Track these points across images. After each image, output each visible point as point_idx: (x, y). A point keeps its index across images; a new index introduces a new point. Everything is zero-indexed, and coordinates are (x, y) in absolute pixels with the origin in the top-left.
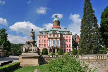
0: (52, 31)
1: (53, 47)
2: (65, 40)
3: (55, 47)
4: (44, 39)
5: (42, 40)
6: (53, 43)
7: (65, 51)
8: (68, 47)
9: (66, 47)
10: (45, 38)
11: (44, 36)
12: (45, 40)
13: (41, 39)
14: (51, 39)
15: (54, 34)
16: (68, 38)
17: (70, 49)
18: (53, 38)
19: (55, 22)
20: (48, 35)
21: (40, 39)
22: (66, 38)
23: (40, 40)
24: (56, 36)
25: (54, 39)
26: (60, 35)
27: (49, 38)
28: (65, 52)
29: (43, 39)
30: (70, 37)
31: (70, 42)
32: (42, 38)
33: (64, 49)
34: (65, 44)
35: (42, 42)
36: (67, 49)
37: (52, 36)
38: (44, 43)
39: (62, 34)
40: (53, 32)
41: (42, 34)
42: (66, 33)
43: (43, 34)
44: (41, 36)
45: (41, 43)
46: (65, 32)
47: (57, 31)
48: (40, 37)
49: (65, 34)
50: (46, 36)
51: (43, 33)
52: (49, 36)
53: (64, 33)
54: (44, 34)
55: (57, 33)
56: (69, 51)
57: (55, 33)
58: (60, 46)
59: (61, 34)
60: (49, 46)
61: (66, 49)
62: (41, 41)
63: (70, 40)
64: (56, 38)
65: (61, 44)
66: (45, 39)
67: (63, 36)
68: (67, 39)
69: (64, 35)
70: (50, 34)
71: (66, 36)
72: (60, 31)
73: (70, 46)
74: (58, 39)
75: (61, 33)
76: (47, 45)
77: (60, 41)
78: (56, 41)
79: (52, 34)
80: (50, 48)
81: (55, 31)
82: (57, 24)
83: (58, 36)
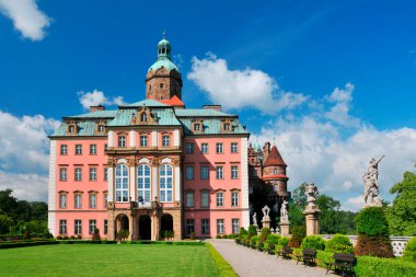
0: (134, 111)
1: (134, 204)
2: (207, 164)
3: (148, 205)
5: (78, 167)
6: (139, 183)
7: (209, 227)
8: (227, 204)
9: (213, 206)
10: (92, 152)
11: (86, 144)
12: (93, 167)
13: (71, 159)
14: (122, 160)
15: (143, 129)
16: (227, 157)
17: (234, 215)
18: (138, 154)
19: (156, 76)
20: (111, 134)
21: (64, 160)
22: (211, 157)
23: (63, 167)
24: (154, 140)
25: (145, 160)
26: (176, 134)
27: (114, 154)
28: (209, 233)
29: (78, 160)
30: (234, 149)
31: (234, 175)
32: (78, 152)
33: (203, 221)
34: (209, 191)
35: (78, 178)
36: (221, 215)
37: (132, 140)
38: (85, 186)
39: (190, 134)
40: (138, 114)
41: (79, 129)
42: (214, 127)
43: (82, 133)
44: (71, 145)
45: (70, 186)
46: (206, 123)
47: (159, 113)
48: (63, 151)
49: (207, 131)
50: (100, 144)
51: (80, 124)
52: (112, 140)
53: (204, 127)
55: (161, 123)
57: (151, 122)
58: (178, 198)
59: (186, 135)
61: (213, 217)
62: (70, 171)
63: (235, 165)
64: (157, 154)
65: (184, 192)
66: (93, 160)
67: (199, 142)
68: (219, 158)
69: (205, 140)
70: (122, 130)
71: (212, 143)
72: (178, 118)
73: (234, 202)
74: (167, 160)
75: (189, 124)
77: (178, 170)
78: (155, 169)
79: (128, 128)
80: (117, 213)
81: (147, 112)
82: (167, 88)
83: (165, 140)
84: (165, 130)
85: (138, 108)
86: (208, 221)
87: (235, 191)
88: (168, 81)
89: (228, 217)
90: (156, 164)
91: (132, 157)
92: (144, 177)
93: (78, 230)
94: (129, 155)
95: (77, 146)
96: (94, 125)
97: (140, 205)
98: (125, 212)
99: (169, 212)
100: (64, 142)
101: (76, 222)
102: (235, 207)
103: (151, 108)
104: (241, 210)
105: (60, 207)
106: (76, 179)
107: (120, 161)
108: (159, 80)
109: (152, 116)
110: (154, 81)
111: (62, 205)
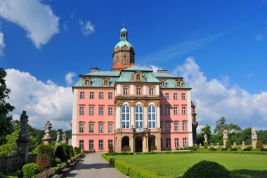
1: (134, 130)
2: (169, 106)
3: (142, 130)
4: (96, 101)
5: (92, 106)
6: (136, 117)
7: (170, 143)
8: (180, 130)
9: (172, 130)
10: (101, 97)
11: (96, 92)
12: (101, 107)
13: (87, 101)
14: (126, 103)
16: (179, 102)
17: (184, 136)
18: (136, 99)
19: (122, 51)
20: (119, 86)
21: (82, 102)
22: (171, 101)
23: (81, 106)
24: (145, 91)
25: (139, 103)
26: (157, 87)
27: (120, 99)
29: (92, 102)
30: (183, 97)
31: (184, 113)
32: (92, 97)
33: (167, 140)
34: (170, 121)
35: (91, 114)
36: (176, 136)
37: (132, 91)
38: (96, 118)
40: (135, 75)
41: (91, 82)
43: (94, 85)
44: (87, 92)
45: (87, 118)
46: (167, 81)
47: (146, 75)
48: (82, 96)
50: (106, 93)
51: (92, 80)
52: (119, 91)
53: (166, 84)
54: (97, 83)
55: (148, 81)
56: (181, 146)
58: (159, 126)
61: (173, 137)
62: (86, 109)
63: (184, 107)
66: (101, 102)
67: (164, 92)
68: (176, 102)
69: (167, 92)
70: (125, 85)
71: (171, 93)
73: (184, 128)
74: (152, 103)
76: (111, 124)
77: (158, 109)
78: (145, 108)
79: (130, 83)
80: (123, 136)
81: (140, 74)
82: (128, 58)
83: (151, 91)
84: (151, 85)
85: (135, 71)
86: (170, 139)
87: (185, 122)
88: (129, 54)
89: (181, 137)
90: (146, 105)
91: (132, 101)
92: (139, 113)
93: (91, 146)
94: (130, 99)
95: (100, 93)
96: (101, 81)
98: (128, 135)
99: (154, 134)
100: (82, 90)
101: (90, 141)
102: (184, 131)
103: (143, 72)
104: (188, 133)
105: (80, 132)
106: (90, 114)
107: (124, 103)
108: (124, 53)
109: (143, 76)
110: (120, 54)
111: (81, 130)
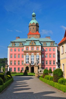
1: (30, 64)
3: (33, 64)
5: (15, 54)
6: (31, 59)
8: (52, 64)
12: (19, 54)
13: (13, 52)
14: (27, 54)
15: (32, 46)
17: (54, 67)
18: (31, 52)
19: (32, 26)
20: (25, 47)
23: (11, 54)
24: (35, 49)
25: (33, 53)
27: (25, 52)
30: (54, 50)
32: (15, 50)
36: (51, 67)
37: (30, 49)
38: (17, 59)
40: (31, 42)
41: (15, 45)
45: (13, 59)
46: (47, 43)
49: (47, 46)
54: (17, 45)
56: (53, 71)
59: (42, 47)
60: (25, 62)
62: (13, 55)
64: (35, 52)
70: (27, 46)
71: (48, 48)
72: (40, 42)
73: (54, 63)
75: (43, 44)
76: (23, 61)
77: (40, 56)
78: (35, 56)
79: (29, 46)
80: (26, 66)
82: (35, 29)
83: (37, 49)
84: (37, 46)
87: (54, 61)
88: (35, 27)
92: (33, 58)
93: (15, 70)
94: (29, 52)
96: (19, 44)
97: (32, 64)
98: (28, 66)
100: (11, 48)
101: (14, 68)
102: (54, 65)
103: (34, 41)
104: (56, 65)
106: (14, 58)
109: (34, 43)
110: (31, 27)
111: (11, 64)
